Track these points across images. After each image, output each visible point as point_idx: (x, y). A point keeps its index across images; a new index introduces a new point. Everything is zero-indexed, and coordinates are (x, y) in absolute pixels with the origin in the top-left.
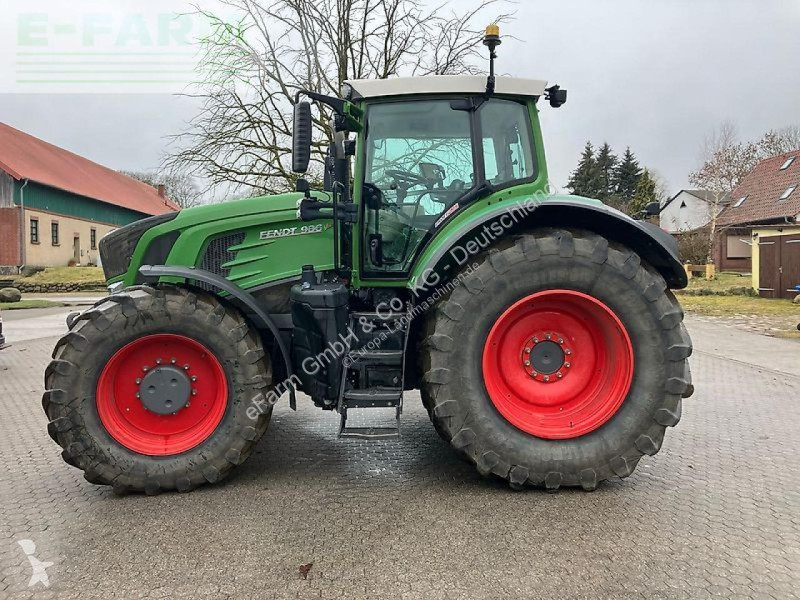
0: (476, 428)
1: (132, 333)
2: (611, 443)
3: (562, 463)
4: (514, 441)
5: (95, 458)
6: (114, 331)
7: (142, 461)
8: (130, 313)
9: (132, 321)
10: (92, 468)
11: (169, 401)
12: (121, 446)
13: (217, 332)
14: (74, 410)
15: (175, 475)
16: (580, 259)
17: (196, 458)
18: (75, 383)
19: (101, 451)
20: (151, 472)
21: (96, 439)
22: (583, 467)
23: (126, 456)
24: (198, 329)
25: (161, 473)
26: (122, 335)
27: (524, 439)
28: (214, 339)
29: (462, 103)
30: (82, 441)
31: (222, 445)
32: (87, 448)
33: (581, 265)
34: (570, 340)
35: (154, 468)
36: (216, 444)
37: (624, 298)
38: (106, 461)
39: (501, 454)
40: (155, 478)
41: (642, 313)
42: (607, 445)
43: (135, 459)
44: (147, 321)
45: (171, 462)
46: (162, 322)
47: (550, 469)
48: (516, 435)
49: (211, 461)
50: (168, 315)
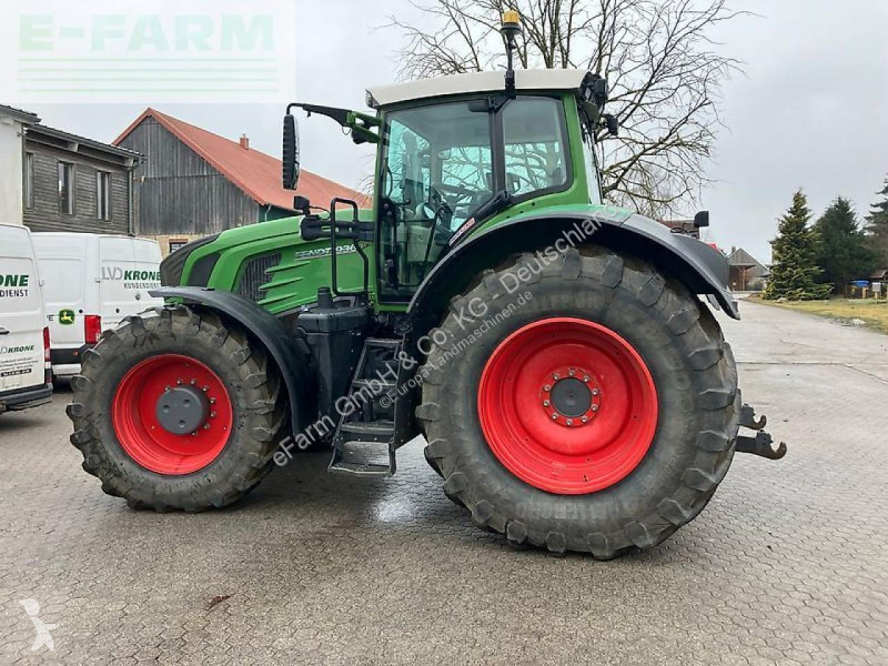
0: (468, 473)
1: (141, 353)
2: (626, 505)
3: (565, 523)
4: (511, 491)
5: (110, 471)
6: (124, 349)
7: (152, 478)
8: (139, 332)
9: (140, 341)
10: (108, 480)
11: (182, 422)
12: (134, 462)
13: (219, 354)
14: (90, 424)
15: (181, 495)
16: (587, 282)
17: (201, 480)
18: (91, 398)
19: (115, 465)
20: (159, 489)
21: (111, 453)
22: (590, 530)
23: (137, 472)
24: (203, 351)
25: (167, 491)
26: (133, 354)
27: (523, 490)
28: (216, 361)
29: (481, 104)
30: (98, 453)
31: (225, 469)
32: (102, 461)
33: (589, 289)
34: (598, 378)
35: (162, 486)
36: (220, 467)
37: (642, 329)
38: (119, 475)
39: (495, 505)
40: (162, 495)
41: (665, 347)
42: (621, 507)
43: (146, 475)
44: (154, 341)
45: (178, 481)
46: (167, 343)
47: (551, 529)
48: (514, 484)
49: (215, 484)
50: (173, 335)
